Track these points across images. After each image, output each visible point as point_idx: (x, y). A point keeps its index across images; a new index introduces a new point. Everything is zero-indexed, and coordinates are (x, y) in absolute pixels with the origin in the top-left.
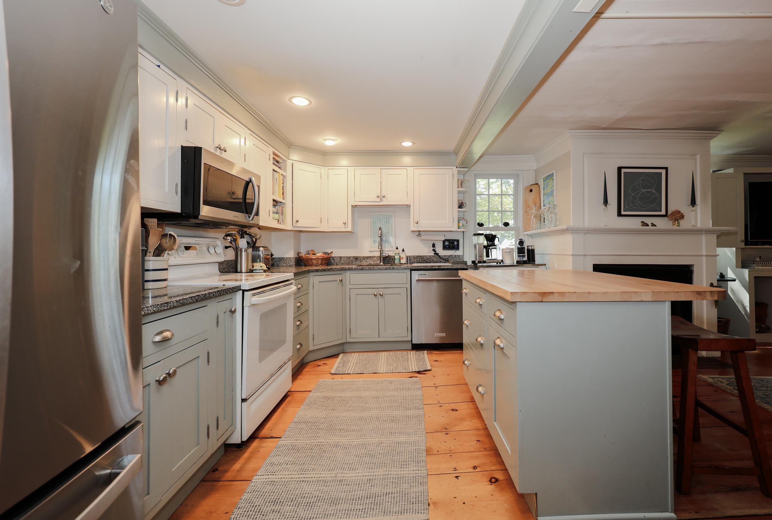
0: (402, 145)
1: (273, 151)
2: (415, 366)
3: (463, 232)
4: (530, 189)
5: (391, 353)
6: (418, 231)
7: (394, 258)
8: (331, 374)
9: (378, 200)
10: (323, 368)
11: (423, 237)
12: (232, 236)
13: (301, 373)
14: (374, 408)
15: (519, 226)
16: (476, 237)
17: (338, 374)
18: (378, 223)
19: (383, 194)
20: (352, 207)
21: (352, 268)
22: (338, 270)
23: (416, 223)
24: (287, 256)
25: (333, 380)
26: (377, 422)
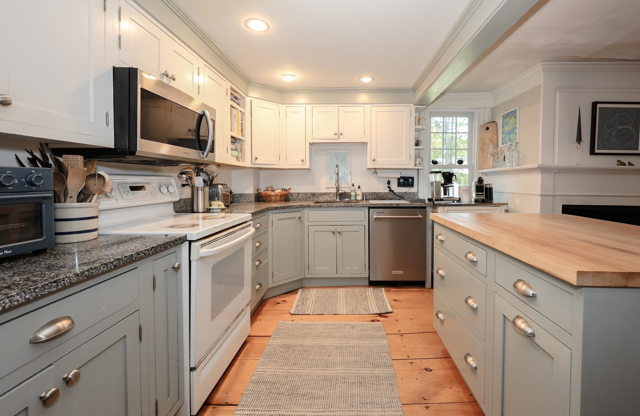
0: (361, 81)
1: (231, 86)
2: (375, 307)
3: (418, 170)
4: (486, 127)
5: (349, 289)
6: (375, 168)
7: (350, 195)
8: (291, 314)
9: (336, 137)
10: (282, 306)
11: (379, 175)
12: (188, 174)
13: (260, 312)
14: (338, 362)
15: (473, 164)
16: (433, 175)
17: (298, 315)
18: (334, 160)
19: (341, 131)
20: (309, 145)
21: (310, 206)
22: (297, 207)
23: (373, 160)
24: (247, 192)
25: (293, 322)
26: (343, 384)
